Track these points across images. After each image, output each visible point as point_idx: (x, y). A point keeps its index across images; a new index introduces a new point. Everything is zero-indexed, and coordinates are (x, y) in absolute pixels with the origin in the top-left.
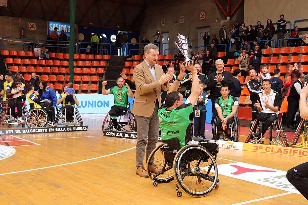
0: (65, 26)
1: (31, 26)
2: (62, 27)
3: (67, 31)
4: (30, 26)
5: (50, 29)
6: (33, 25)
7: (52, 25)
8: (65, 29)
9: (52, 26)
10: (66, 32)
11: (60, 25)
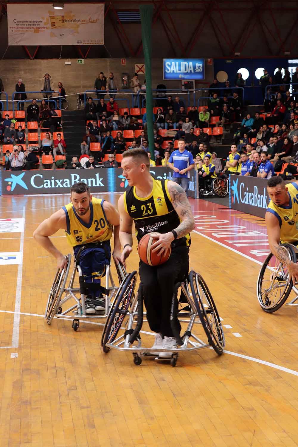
0: (191, 64)
1: (139, 69)
2: (185, 65)
3: (194, 70)
4: (137, 69)
5: (166, 71)
6: (142, 67)
7: (169, 64)
8: (191, 68)
9: (170, 66)
10: (193, 72)
11: (182, 63)
